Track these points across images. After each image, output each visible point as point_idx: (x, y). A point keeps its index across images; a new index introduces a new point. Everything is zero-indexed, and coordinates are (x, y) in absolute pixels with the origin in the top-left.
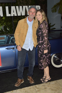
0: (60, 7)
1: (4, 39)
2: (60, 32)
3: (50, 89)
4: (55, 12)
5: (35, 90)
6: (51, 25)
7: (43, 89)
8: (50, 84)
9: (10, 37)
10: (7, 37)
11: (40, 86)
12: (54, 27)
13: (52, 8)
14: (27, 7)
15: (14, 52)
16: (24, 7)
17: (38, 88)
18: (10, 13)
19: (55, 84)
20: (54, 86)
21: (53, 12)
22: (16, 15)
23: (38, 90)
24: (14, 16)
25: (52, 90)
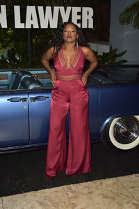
0: (138, 14)
1: (7, 79)
2: (136, 69)
3: (100, 196)
4: (129, 23)
5: (67, 194)
6: (117, 53)
7: (84, 195)
8: (101, 184)
9: (20, 74)
10: (14, 75)
11: (79, 187)
12: (124, 57)
13: (121, 15)
15: (26, 107)
17: (73, 192)
18: (23, 20)
19: (114, 184)
20: (111, 189)
23: (74, 195)
24: (32, 29)
25: (105, 197)
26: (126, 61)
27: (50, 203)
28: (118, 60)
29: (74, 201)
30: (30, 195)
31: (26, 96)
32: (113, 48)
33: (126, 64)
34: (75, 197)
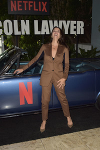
14: (64, 22)
16: (61, 22)
18: (40, 29)
22: (48, 33)
24: (45, 35)
28: (97, 55)
32: (94, 48)
34: (85, 138)
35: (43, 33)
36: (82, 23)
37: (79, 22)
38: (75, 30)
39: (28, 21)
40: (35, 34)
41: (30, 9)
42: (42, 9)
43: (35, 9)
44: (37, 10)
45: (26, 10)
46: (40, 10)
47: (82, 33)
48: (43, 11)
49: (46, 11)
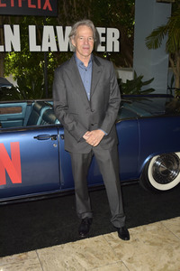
0: (170, 37)
1: (21, 111)
2: (165, 99)
3: (147, 243)
4: (156, 47)
5: (110, 244)
6: (143, 81)
7: (129, 243)
8: (145, 230)
10: (30, 108)
12: (151, 86)
13: (148, 38)
17: (116, 241)
19: (159, 229)
20: (157, 235)
21: (149, 48)
22: (54, 49)
23: (117, 244)
25: (152, 244)
26: (154, 90)
27: (92, 255)
28: (144, 88)
29: (118, 251)
30: (67, 246)
31: (55, 133)
32: (138, 76)
33: (153, 93)
34: (119, 246)
35: (45, 49)
36: (116, 31)
37: (110, 31)
38: (104, 44)
39: (17, 28)
40: (31, 50)
41: (20, 5)
42: (42, 5)
43: (30, 6)
44: (34, 6)
45: (12, 5)
46: (39, 7)
47: (117, 49)
48: (45, 8)
49: (50, 9)
